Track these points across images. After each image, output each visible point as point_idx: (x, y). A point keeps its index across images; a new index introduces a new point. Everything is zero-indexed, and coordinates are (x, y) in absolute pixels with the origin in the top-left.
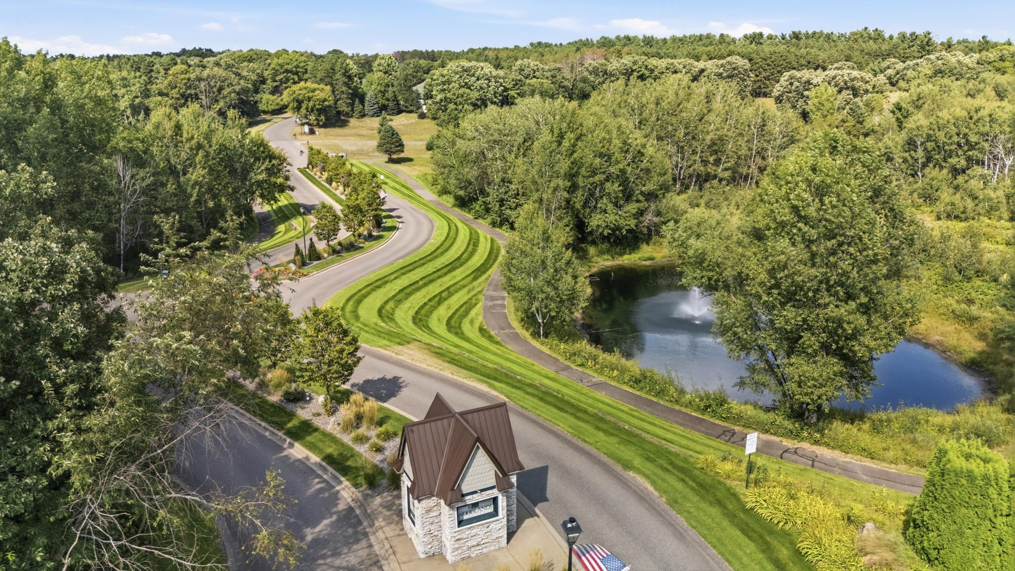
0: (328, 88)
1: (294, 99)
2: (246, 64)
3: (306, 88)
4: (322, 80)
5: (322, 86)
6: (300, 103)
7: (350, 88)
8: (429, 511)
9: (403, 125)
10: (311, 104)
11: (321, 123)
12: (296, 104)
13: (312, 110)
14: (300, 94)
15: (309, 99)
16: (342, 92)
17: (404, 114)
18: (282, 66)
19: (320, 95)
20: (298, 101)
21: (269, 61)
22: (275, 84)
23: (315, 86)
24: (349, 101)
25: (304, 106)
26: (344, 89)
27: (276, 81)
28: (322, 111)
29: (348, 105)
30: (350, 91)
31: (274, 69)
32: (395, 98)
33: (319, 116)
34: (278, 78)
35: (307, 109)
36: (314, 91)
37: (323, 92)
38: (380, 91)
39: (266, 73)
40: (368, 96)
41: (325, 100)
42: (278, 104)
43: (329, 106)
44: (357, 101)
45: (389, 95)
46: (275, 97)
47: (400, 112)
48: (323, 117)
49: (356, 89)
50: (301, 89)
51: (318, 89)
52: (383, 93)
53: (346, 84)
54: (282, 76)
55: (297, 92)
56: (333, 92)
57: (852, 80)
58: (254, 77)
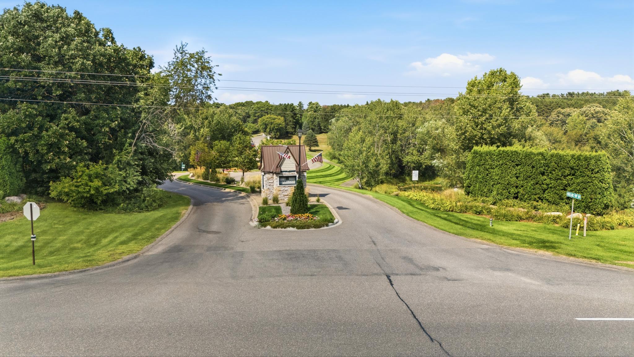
0: (282, 118)
1: (263, 123)
2: (240, 107)
3: (270, 118)
4: (279, 114)
5: (279, 117)
6: (266, 125)
7: (294, 119)
8: (269, 179)
9: (322, 139)
10: (272, 126)
11: (277, 137)
12: (264, 126)
13: (273, 130)
14: (267, 121)
15: (272, 123)
16: (290, 121)
17: (323, 134)
18: (259, 108)
19: (277, 121)
20: (265, 124)
21: (253, 106)
22: (255, 118)
23: (275, 117)
24: (293, 126)
25: (269, 127)
26: (291, 119)
27: (255, 116)
28: (279, 130)
29: (293, 128)
30: (294, 121)
31: (255, 110)
32: (319, 124)
33: (276, 132)
34: (256, 115)
35: (270, 128)
36: (274, 119)
37: (280, 120)
38: (311, 121)
39: (250, 112)
40: (304, 123)
41: (280, 124)
42: (255, 128)
43: (282, 128)
44: (298, 126)
45: (316, 123)
46: (254, 125)
47: (321, 133)
48: (278, 133)
49: (298, 120)
50: (267, 118)
51: (277, 118)
52: (313, 122)
53: (292, 117)
54: (259, 114)
55: (265, 120)
56: (285, 121)
57: (597, 113)
58: (244, 114)
